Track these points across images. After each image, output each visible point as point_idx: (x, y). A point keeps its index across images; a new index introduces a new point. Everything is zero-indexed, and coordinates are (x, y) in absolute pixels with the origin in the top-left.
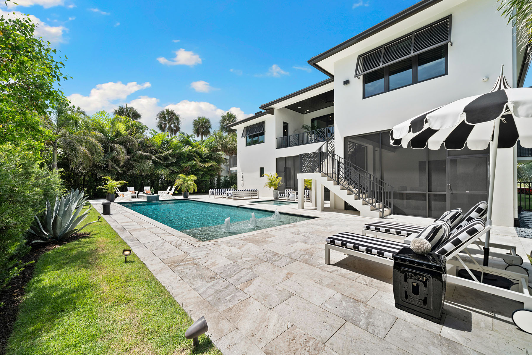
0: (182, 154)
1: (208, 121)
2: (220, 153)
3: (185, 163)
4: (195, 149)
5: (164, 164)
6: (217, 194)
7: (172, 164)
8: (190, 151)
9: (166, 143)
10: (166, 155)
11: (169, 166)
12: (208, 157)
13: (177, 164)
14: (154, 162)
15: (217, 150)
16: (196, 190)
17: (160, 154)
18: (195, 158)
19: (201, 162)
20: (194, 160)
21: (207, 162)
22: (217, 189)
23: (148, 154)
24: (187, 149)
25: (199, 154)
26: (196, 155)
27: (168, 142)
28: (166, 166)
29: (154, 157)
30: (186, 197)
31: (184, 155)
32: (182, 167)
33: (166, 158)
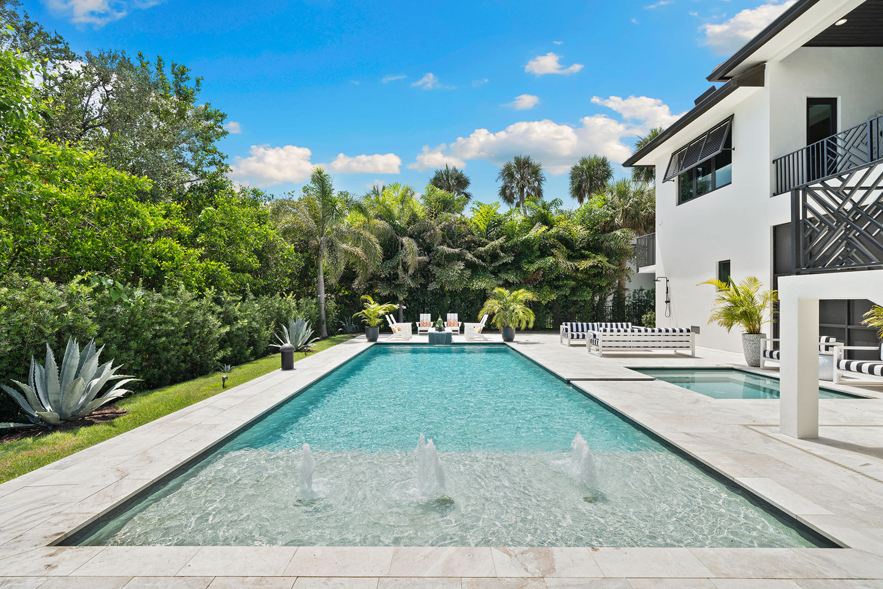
0: (527, 244)
1: (604, 163)
2: (618, 232)
3: (531, 262)
4: (554, 230)
5: (490, 269)
6: (575, 337)
7: (505, 267)
8: (544, 237)
9: (496, 226)
10: (495, 249)
11: (499, 271)
12: (588, 247)
13: (516, 266)
14: (469, 265)
15: (610, 227)
16: (531, 326)
17: (482, 249)
18: (554, 251)
19: (570, 258)
20: (552, 255)
21: (585, 257)
22: (579, 324)
23: (457, 250)
24: (538, 230)
25: (566, 242)
26: (559, 244)
27: (500, 222)
28: (492, 272)
29: (469, 256)
30: (509, 338)
31: (533, 247)
32: (526, 272)
33: (494, 256)
